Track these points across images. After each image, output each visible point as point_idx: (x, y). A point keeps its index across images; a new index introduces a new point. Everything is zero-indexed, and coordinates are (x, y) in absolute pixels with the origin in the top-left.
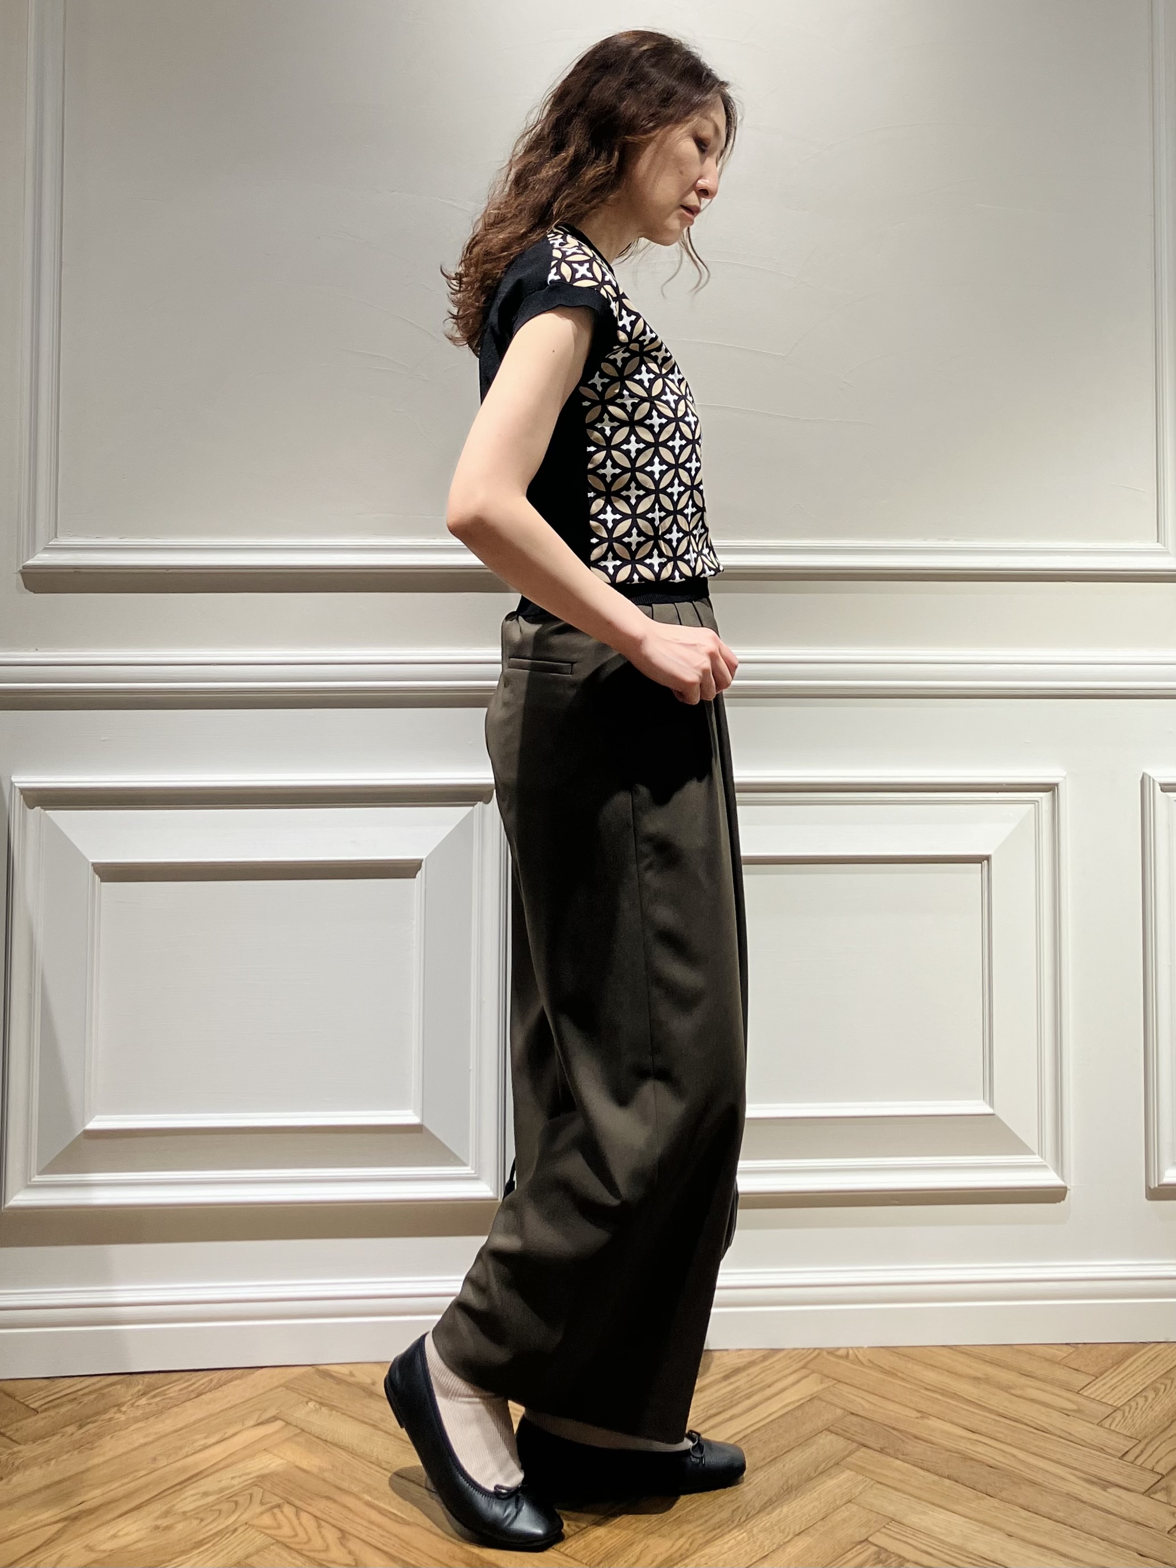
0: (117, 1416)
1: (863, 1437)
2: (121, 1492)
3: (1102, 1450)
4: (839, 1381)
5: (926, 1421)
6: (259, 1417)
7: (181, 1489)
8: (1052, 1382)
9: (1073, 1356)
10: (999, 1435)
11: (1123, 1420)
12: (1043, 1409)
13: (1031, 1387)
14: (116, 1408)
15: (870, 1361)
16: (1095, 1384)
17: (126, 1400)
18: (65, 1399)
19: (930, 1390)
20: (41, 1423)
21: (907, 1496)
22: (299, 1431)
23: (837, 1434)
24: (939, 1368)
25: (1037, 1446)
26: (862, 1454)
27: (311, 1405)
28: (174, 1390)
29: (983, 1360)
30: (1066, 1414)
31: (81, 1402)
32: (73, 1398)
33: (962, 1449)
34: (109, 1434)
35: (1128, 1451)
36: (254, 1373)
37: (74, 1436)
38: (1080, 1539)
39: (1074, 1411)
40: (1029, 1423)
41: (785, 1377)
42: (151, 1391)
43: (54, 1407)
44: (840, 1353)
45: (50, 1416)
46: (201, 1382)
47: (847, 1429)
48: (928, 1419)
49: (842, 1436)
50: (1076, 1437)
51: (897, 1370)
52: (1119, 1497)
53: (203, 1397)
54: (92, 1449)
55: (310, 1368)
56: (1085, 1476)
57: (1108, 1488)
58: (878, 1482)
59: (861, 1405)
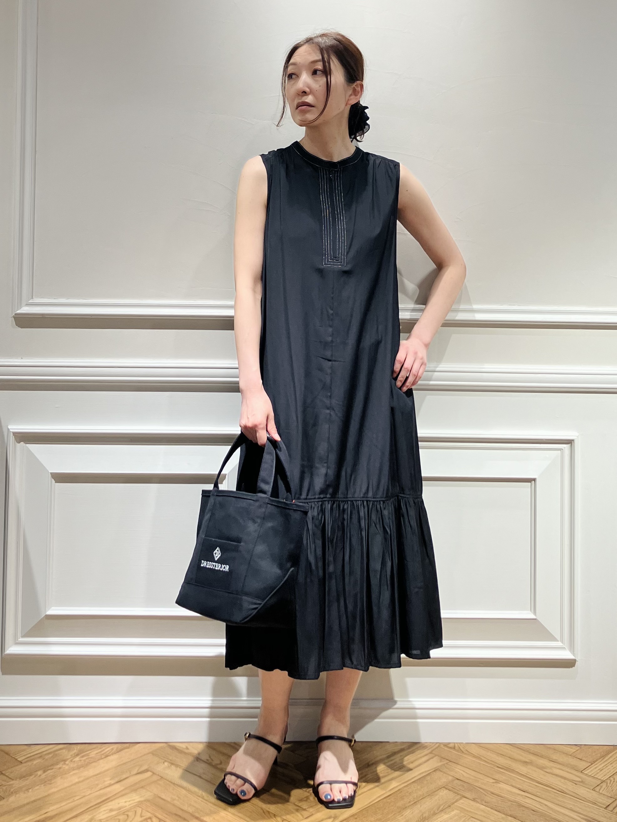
0: (64, 766)
1: (464, 792)
2: (66, 807)
3: (595, 804)
4: (450, 761)
5: (499, 784)
6: (139, 769)
7: (99, 807)
8: (568, 765)
9: (578, 752)
10: (538, 794)
11: (606, 788)
12: (563, 780)
13: (555, 768)
14: (63, 763)
15: (467, 750)
16: (591, 768)
17: (68, 758)
18: (36, 756)
19: (500, 768)
20: (23, 769)
22: (160, 778)
23: (449, 790)
24: (505, 756)
25: (559, 800)
26: (463, 802)
27: (166, 764)
28: (93, 754)
29: (529, 752)
30: (575, 784)
31: (44, 758)
32: (41, 756)
33: (518, 800)
34: (60, 776)
35: (609, 805)
36: (135, 745)
37: (42, 776)
39: (579, 782)
40: (555, 788)
41: (421, 757)
42: (81, 753)
43: (31, 760)
44: (451, 745)
45: (28, 765)
46: (108, 749)
47: (455, 788)
49: (451, 791)
50: (581, 796)
51: (481, 756)
53: (109, 757)
54: (51, 784)
55: (165, 744)
56: (585, 817)
59: (462, 774)
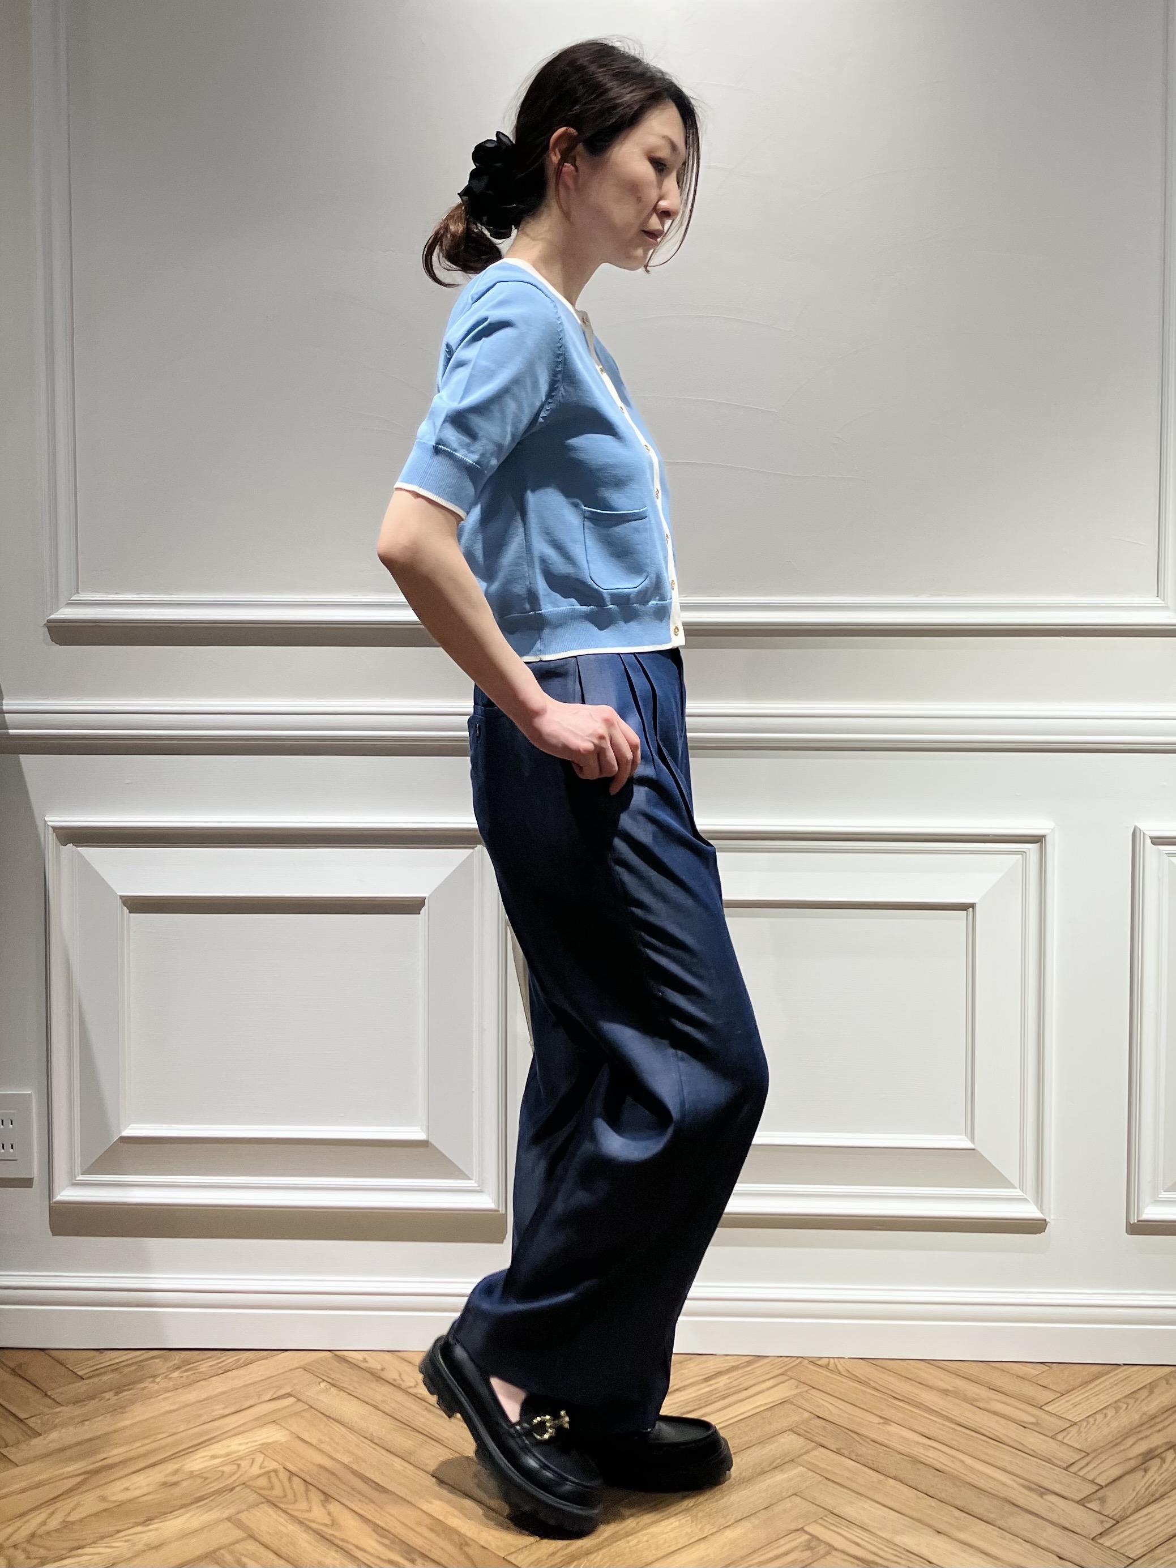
1: (823, 1438)
2: (142, 1450)
3: (1048, 1461)
4: (813, 1388)
5: (887, 1426)
6: (275, 1392)
7: (193, 1452)
8: (1019, 1398)
10: (954, 1443)
11: (1076, 1435)
12: (1003, 1421)
15: (848, 1371)
16: (1057, 1402)
17: (161, 1372)
18: (108, 1369)
19: (897, 1399)
20: (83, 1389)
21: (849, 1492)
22: (307, 1407)
23: (799, 1435)
25: (987, 1454)
26: (818, 1454)
27: (323, 1385)
29: (954, 1374)
30: (1025, 1427)
31: (121, 1373)
32: (116, 1369)
33: (915, 1453)
34: (141, 1401)
35: (1073, 1463)
36: (276, 1354)
38: (1006, 1540)
39: (1031, 1423)
40: (984, 1433)
41: (764, 1381)
44: (823, 1361)
47: (810, 1431)
48: (890, 1425)
49: (802, 1436)
50: (1028, 1447)
51: (871, 1380)
52: (1053, 1504)
54: (123, 1413)
55: (329, 1352)
56: (1026, 1483)
57: (1045, 1494)
58: (826, 1478)
59: (828, 1409)
